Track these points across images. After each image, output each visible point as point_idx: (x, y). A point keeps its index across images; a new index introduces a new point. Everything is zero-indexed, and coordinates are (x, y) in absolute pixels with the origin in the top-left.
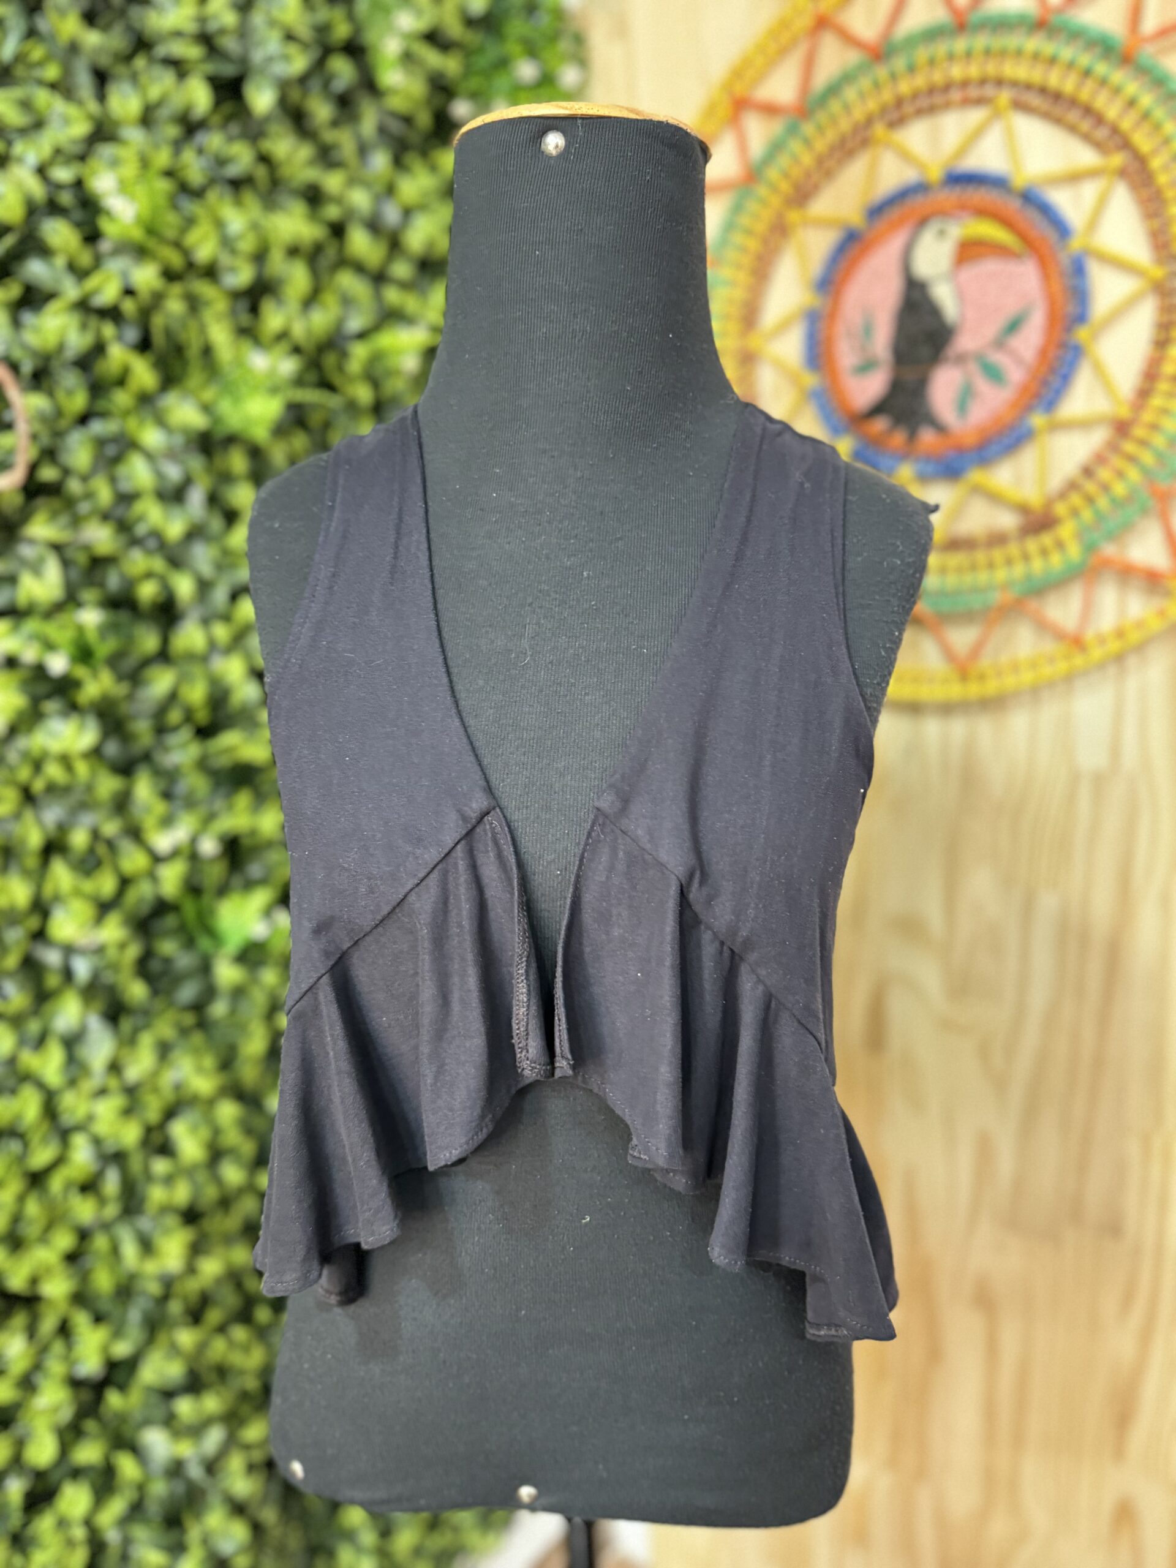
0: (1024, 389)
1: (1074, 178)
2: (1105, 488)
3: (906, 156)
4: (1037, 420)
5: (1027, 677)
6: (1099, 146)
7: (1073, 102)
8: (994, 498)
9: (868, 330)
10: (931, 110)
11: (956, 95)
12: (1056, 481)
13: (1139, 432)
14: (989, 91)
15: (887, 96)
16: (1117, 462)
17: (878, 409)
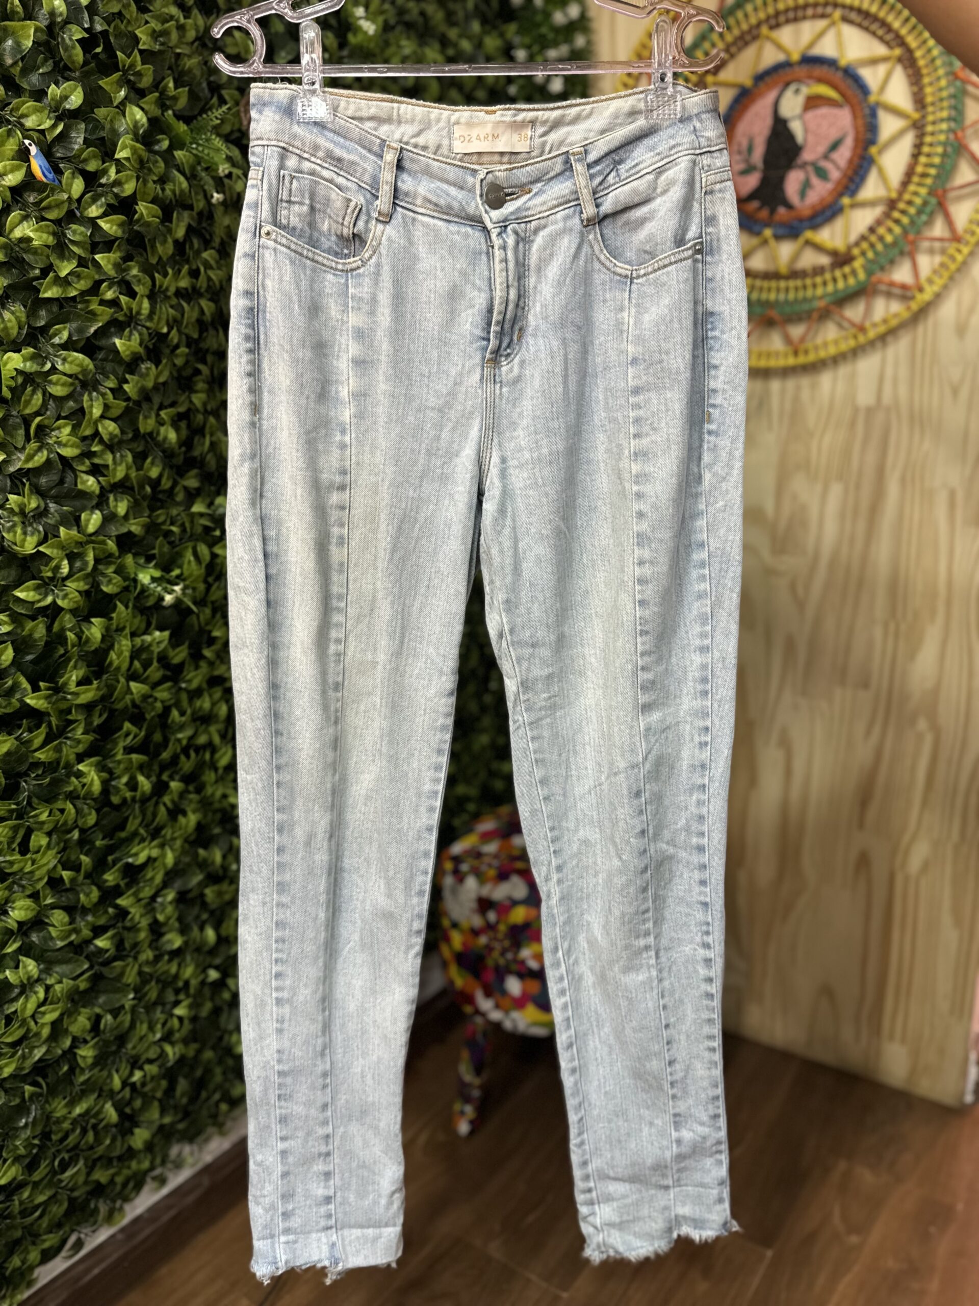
0: (839, 183)
1: (874, 62)
2: (881, 239)
3: (779, 47)
4: (846, 201)
5: (832, 350)
6: (887, 44)
7: (875, 18)
8: (818, 248)
9: (750, 149)
10: (796, 20)
11: (810, 12)
12: (853, 237)
13: (901, 205)
14: (829, 10)
15: (771, 10)
16: (890, 224)
17: (752, 196)
